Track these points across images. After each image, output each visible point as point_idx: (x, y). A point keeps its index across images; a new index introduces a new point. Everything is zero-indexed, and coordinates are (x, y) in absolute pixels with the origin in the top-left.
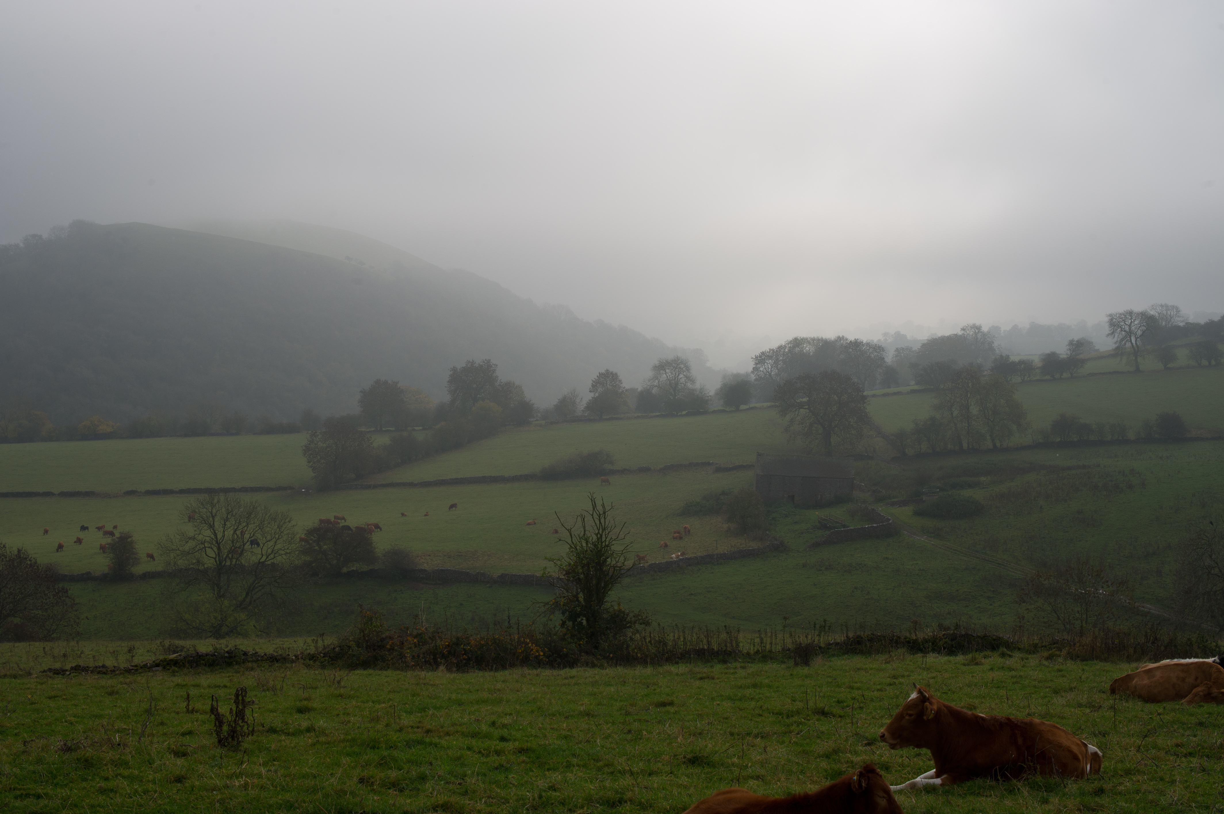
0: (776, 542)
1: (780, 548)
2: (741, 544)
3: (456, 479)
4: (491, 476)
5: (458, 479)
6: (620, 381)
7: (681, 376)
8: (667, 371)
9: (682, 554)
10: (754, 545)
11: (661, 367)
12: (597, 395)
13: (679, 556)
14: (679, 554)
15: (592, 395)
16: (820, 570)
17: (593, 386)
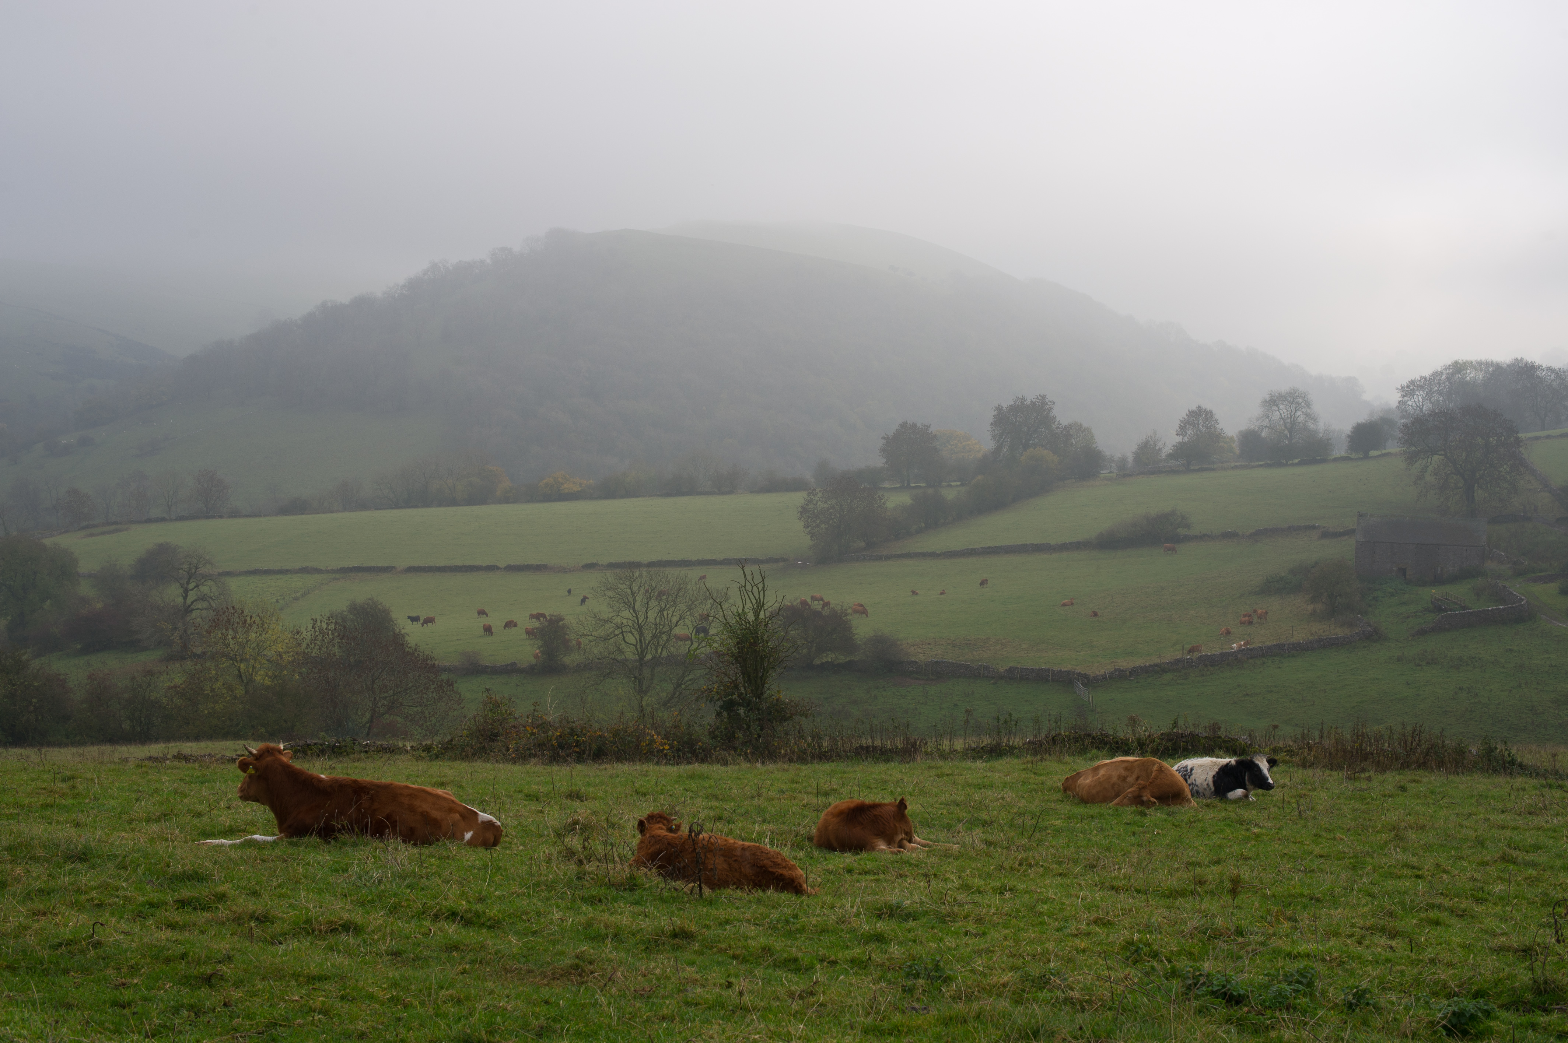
0: (1369, 629)
1: (1374, 636)
2: (1324, 632)
3: (989, 548)
4: (1033, 544)
5: (991, 548)
6: (1216, 421)
7: (1299, 413)
8: (1281, 407)
9: (1246, 644)
10: (1341, 632)
11: (1272, 402)
12: (1186, 439)
13: (1241, 646)
14: (1242, 643)
15: (1179, 439)
16: (1419, 665)
17: (1181, 427)
